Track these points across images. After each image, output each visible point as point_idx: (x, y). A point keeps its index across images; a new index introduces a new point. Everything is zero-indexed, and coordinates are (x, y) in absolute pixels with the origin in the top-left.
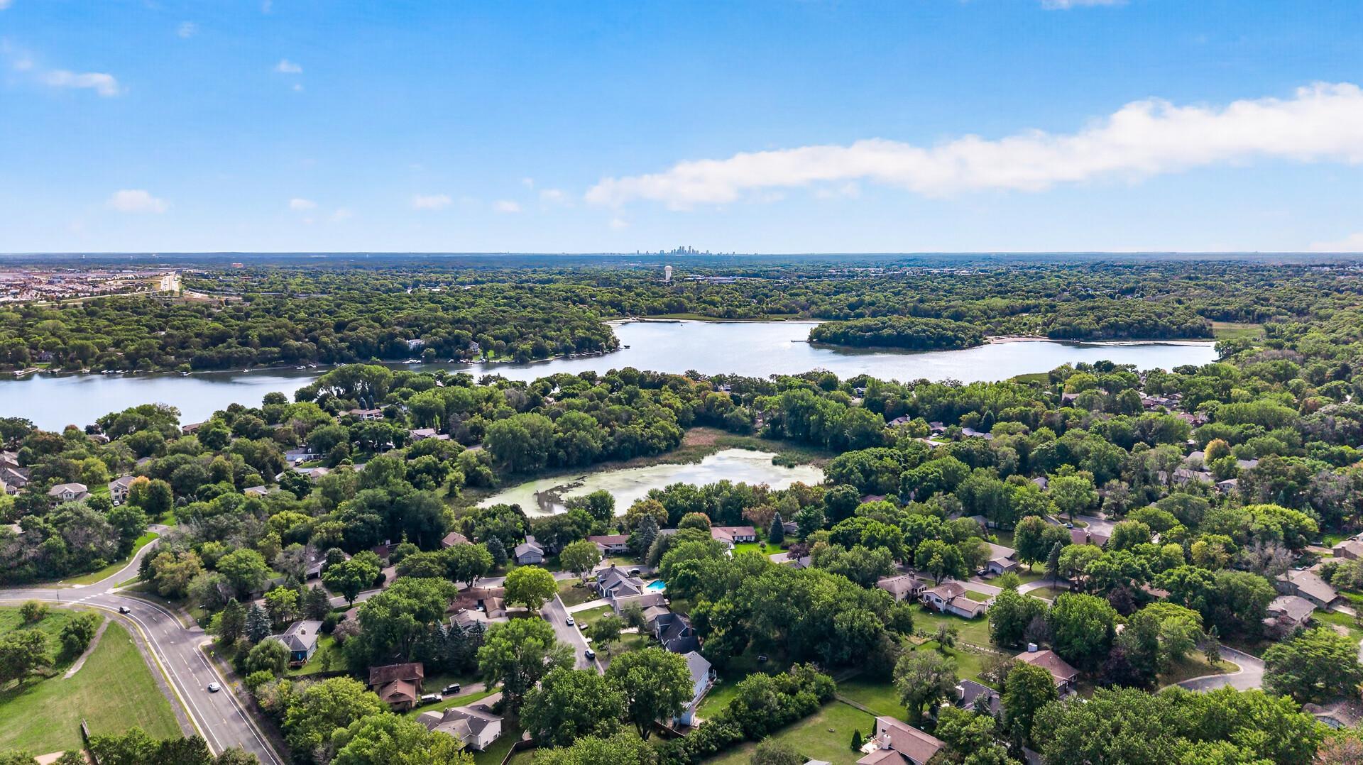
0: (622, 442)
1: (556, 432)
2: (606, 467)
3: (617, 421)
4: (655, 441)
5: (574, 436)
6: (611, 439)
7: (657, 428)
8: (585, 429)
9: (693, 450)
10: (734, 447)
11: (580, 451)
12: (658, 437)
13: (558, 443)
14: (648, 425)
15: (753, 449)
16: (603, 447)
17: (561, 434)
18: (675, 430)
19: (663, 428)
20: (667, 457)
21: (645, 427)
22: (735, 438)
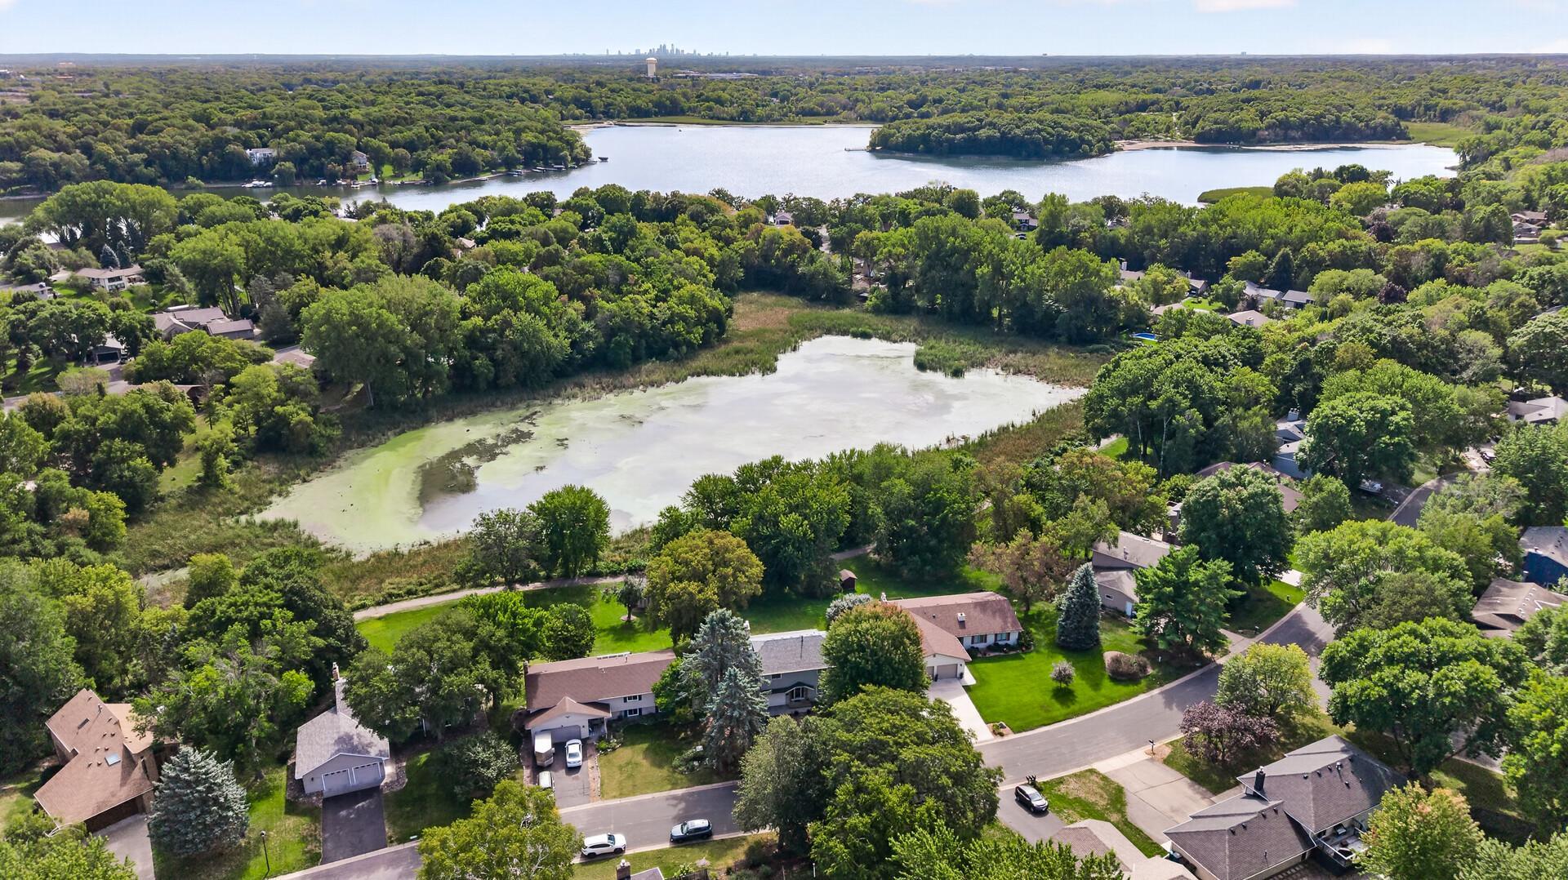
0: (611, 333)
1: (465, 315)
2: (581, 386)
3: (598, 287)
4: (680, 327)
5: (507, 324)
6: (587, 327)
7: (681, 302)
8: (530, 308)
9: (750, 344)
10: (829, 332)
11: (524, 355)
12: (684, 319)
13: (474, 341)
14: (663, 296)
15: (865, 336)
16: (573, 344)
17: (477, 321)
18: (716, 302)
19: (692, 300)
20: (704, 359)
21: (658, 299)
22: (826, 314)
